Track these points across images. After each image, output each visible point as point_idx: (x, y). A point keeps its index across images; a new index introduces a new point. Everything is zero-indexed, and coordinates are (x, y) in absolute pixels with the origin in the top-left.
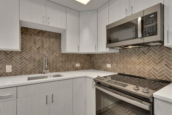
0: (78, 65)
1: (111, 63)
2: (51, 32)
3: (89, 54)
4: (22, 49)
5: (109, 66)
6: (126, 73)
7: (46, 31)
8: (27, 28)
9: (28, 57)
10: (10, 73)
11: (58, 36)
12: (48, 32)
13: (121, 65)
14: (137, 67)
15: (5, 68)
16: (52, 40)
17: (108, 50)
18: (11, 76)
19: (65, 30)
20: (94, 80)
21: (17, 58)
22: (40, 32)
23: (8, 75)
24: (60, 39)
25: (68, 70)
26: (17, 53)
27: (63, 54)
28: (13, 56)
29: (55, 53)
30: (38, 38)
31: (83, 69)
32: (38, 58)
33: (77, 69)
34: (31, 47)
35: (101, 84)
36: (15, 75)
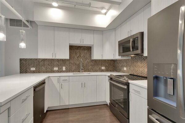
0: (103, 68)
1: (127, 67)
2: (85, 46)
3: (112, 60)
4: (70, 58)
5: (125, 69)
6: (135, 74)
7: (82, 46)
8: (72, 46)
9: (72, 62)
10: (65, 71)
11: (89, 49)
12: (83, 46)
13: (132, 68)
14: (141, 69)
15: (62, 68)
16: (86, 51)
17: (120, 58)
18: (65, 72)
19: (93, 45)
20: (108, 76)
21: (68, 63)
22: (78, 47)
23: (64, 72)
24: (91, 50)
25: (96, 71)
26: (67, 60)
27: (93, 60)
28: (66, 62)
29: (87, 60)
30: (77, 51)
31: (107, 71)
32: (77, 63)
33: (102, 71)
34: (74, 56)
35: (113, 79)
36: (67, 72)
